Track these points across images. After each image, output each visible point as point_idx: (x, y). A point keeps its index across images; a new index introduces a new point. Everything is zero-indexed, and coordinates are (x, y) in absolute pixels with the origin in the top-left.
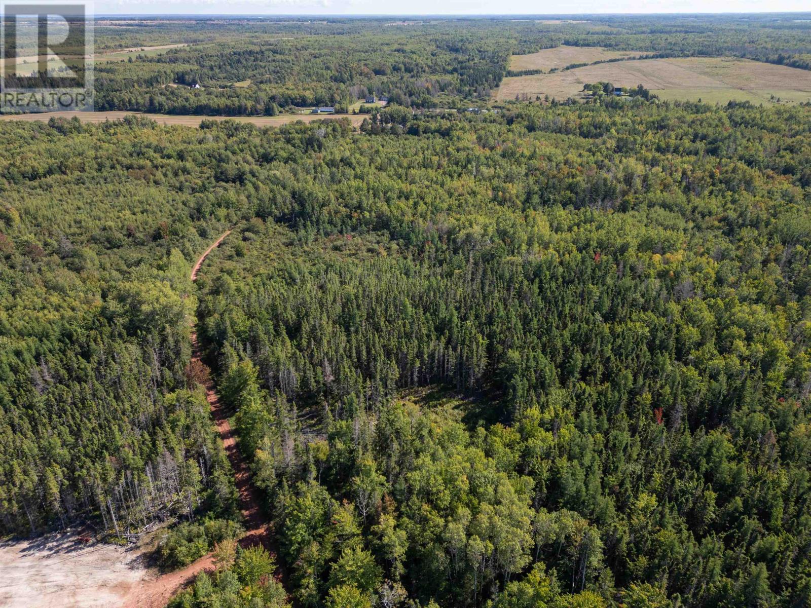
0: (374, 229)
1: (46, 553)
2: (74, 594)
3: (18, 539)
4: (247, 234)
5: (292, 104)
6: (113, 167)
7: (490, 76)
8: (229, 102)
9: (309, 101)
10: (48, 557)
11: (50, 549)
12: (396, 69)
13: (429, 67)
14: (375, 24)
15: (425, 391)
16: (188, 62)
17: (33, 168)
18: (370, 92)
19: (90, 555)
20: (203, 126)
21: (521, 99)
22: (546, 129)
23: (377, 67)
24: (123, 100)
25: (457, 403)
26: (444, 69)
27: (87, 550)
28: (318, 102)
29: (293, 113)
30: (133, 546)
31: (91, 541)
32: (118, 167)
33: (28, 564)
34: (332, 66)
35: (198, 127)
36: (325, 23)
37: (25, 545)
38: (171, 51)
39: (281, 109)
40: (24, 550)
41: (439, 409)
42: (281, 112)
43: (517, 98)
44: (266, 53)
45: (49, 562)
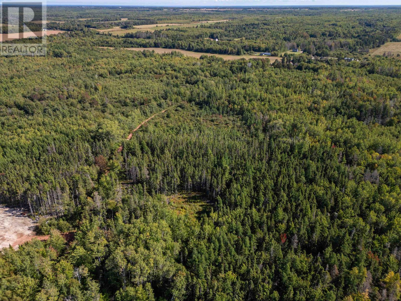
0: (237, 114)
1: (10, 214)
2: (6, 232)
3: (7, 207)
4: (179, 108)
5: (253, 50)
6: (150, 73)
7: (378, 41)
8: (221, 47)
9: (262, 49)
10: (10, 216)
11: (13, 213)
12: (324, 34)
13: (344, 34)
14: (334, 10)
15: (193, 194)
16: (222, 28)
17: (121, 69)
18: (298, 46)
19: (21, 220)
20: (202, 58)
21: (386, 55)
22: (382, 72)
23: (313, 33)
24: (179, 44)
25: (203, 204)
26: (352, 36)
27: (22, 218)
28: (266, 50)
29: (250, 55)
30: (36, 221)
31: (26, 215)
32: (152, 72)
33: (2, 216)
34: (288, 32)
35: (199, 58)
36: (307, 9)
37: (7, 209)
38: (217, 23)
39: (246, 52)
40: (5, 211)
41: (193, 204)
42: (245, 54)
43: (384, 55)
44: (260, 25)
45: (9, 218)
